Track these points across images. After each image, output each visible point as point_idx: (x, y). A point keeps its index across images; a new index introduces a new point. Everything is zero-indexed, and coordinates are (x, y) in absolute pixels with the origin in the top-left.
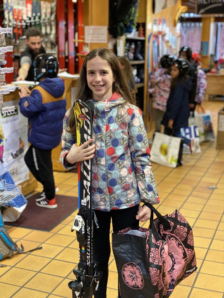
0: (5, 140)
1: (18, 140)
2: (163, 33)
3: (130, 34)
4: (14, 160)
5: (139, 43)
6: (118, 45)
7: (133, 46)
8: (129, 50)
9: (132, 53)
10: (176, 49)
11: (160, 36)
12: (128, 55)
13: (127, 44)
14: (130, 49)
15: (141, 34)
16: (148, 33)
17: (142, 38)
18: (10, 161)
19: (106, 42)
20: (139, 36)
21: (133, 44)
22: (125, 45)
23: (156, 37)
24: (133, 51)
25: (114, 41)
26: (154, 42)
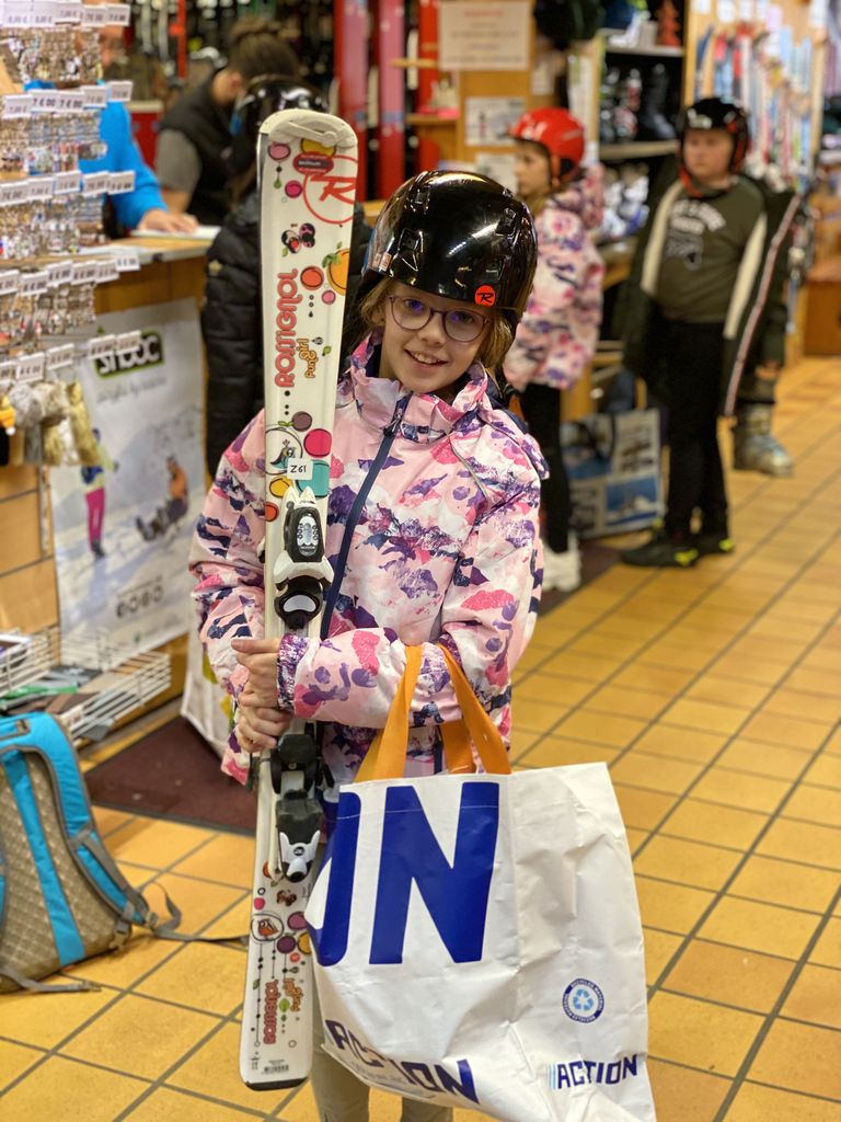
0: (112, 466)
1: (163, 465)
2: (758, 31)
3: (624, 34)
4: (146, 545)
5: (659, 69)
6: (572, 76)
7: (635, 83)
8: (617, 101)
9: (630, 109)
10: (809, 95)
11: (746, 43)
12: (613, 117)
13: (608, 74)
14: (623, 95)
15: (669, 36)
16: (695, 30)
17: (672, 51)
18: (131, 549)
19: (523, 65)
20: (660, 38)
21: (635, 73)
22: (603, 79)
23: (730, 44)
24: (634, 104)
25: (556, 62)
26: (719, 67)
